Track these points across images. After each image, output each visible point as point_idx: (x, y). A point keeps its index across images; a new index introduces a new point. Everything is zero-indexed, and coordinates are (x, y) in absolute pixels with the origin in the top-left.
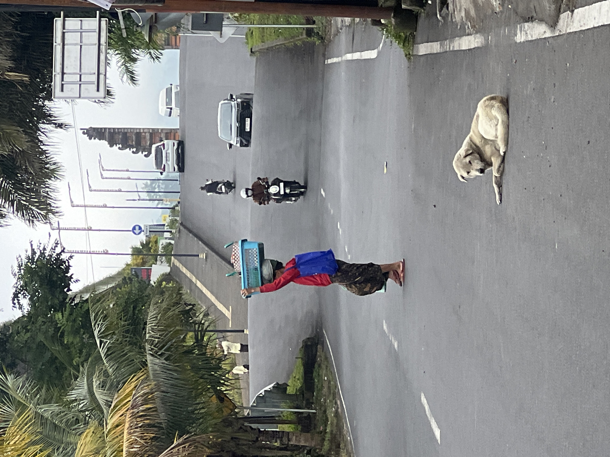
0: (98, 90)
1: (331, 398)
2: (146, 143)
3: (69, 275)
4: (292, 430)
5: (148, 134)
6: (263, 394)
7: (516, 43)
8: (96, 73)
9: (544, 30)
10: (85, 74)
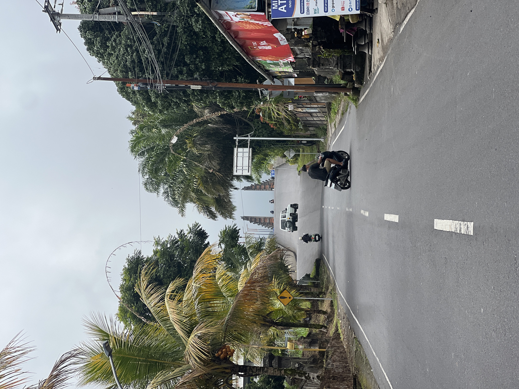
0: (248, 172)
2: (262, 222)
8: (248, 166)
10: (244, 167)
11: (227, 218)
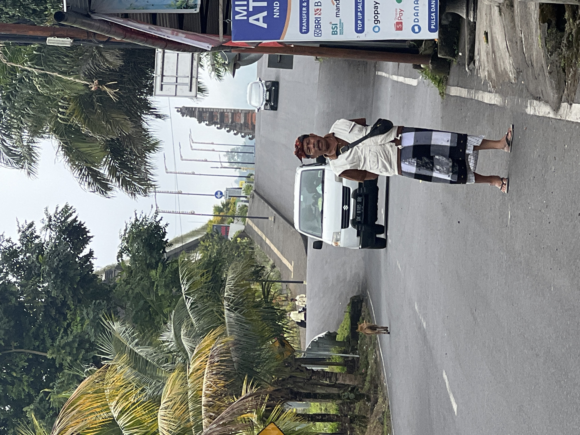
0: (191, 90)
1: (371, 347)
2: (228, 121)
3: (165, 240)
4: (339, 371)
5: (230, 114)
6: (317, 339)
7: (526, 114)
8: (190, 77)
9: (549, 111)
10: (181, 77)
11: (137, 195)
